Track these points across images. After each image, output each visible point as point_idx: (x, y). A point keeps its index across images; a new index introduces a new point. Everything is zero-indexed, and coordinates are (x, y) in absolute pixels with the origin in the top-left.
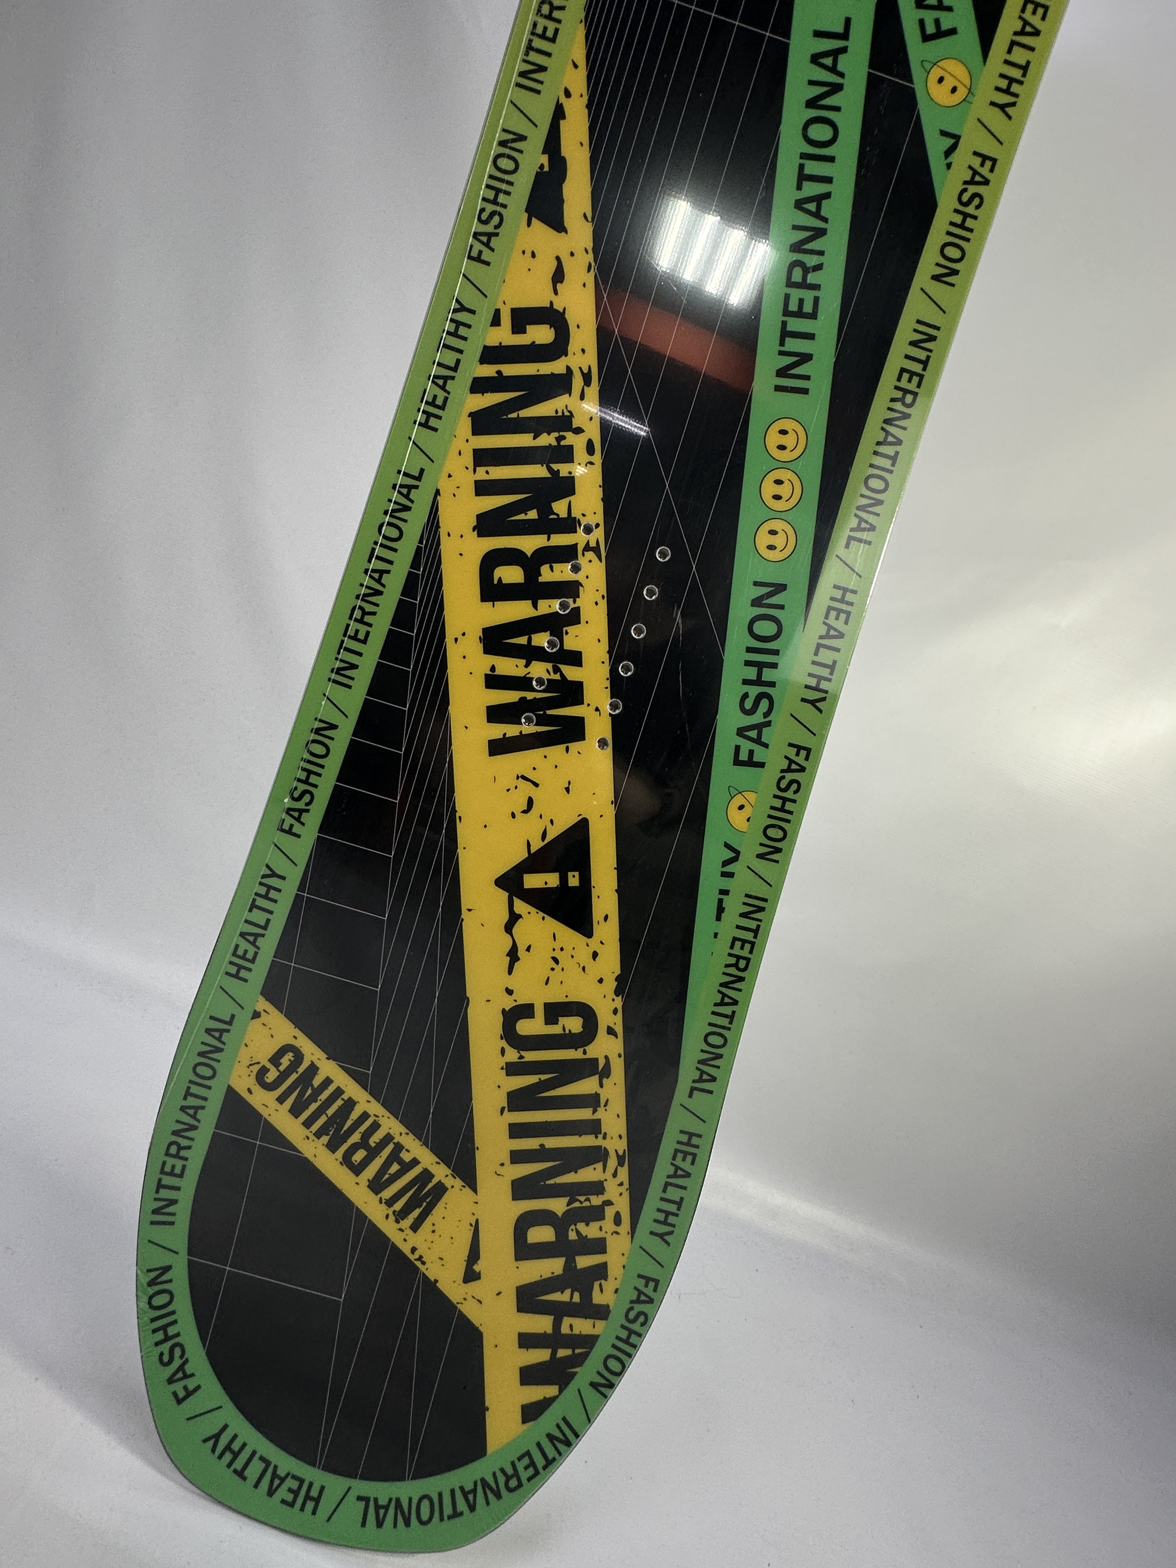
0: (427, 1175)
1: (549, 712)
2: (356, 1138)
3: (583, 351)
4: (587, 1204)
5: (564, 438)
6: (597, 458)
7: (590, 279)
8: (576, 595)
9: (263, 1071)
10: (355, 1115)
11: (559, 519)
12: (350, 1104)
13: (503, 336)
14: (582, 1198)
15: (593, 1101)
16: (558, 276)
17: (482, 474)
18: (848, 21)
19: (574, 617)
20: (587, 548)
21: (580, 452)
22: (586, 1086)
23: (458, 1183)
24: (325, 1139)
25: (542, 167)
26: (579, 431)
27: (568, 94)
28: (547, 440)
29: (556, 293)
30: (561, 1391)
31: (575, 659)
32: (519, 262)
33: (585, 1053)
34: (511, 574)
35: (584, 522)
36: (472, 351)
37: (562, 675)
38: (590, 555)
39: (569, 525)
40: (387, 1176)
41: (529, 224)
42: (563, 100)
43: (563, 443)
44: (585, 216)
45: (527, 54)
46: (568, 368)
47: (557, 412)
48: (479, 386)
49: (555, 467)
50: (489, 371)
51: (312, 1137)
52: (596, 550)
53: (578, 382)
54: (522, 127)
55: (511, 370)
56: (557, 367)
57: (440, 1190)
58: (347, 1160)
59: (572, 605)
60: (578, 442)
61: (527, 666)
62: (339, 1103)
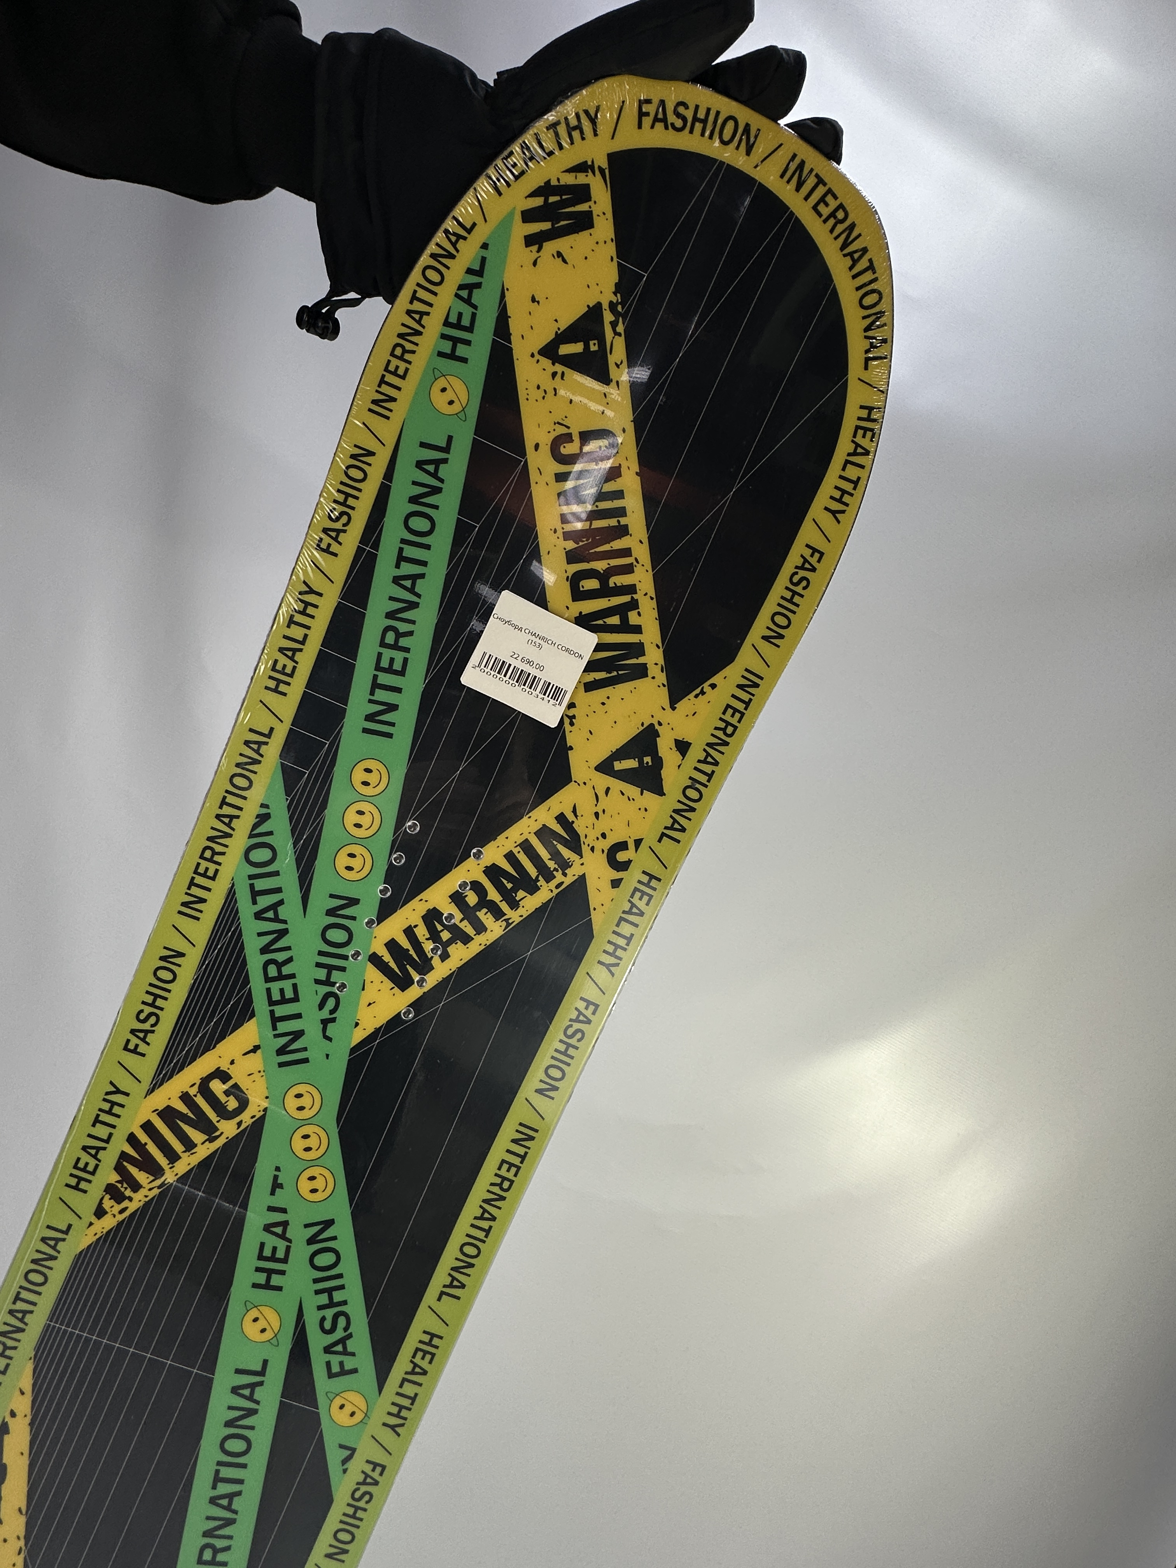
18: (265, 1363)
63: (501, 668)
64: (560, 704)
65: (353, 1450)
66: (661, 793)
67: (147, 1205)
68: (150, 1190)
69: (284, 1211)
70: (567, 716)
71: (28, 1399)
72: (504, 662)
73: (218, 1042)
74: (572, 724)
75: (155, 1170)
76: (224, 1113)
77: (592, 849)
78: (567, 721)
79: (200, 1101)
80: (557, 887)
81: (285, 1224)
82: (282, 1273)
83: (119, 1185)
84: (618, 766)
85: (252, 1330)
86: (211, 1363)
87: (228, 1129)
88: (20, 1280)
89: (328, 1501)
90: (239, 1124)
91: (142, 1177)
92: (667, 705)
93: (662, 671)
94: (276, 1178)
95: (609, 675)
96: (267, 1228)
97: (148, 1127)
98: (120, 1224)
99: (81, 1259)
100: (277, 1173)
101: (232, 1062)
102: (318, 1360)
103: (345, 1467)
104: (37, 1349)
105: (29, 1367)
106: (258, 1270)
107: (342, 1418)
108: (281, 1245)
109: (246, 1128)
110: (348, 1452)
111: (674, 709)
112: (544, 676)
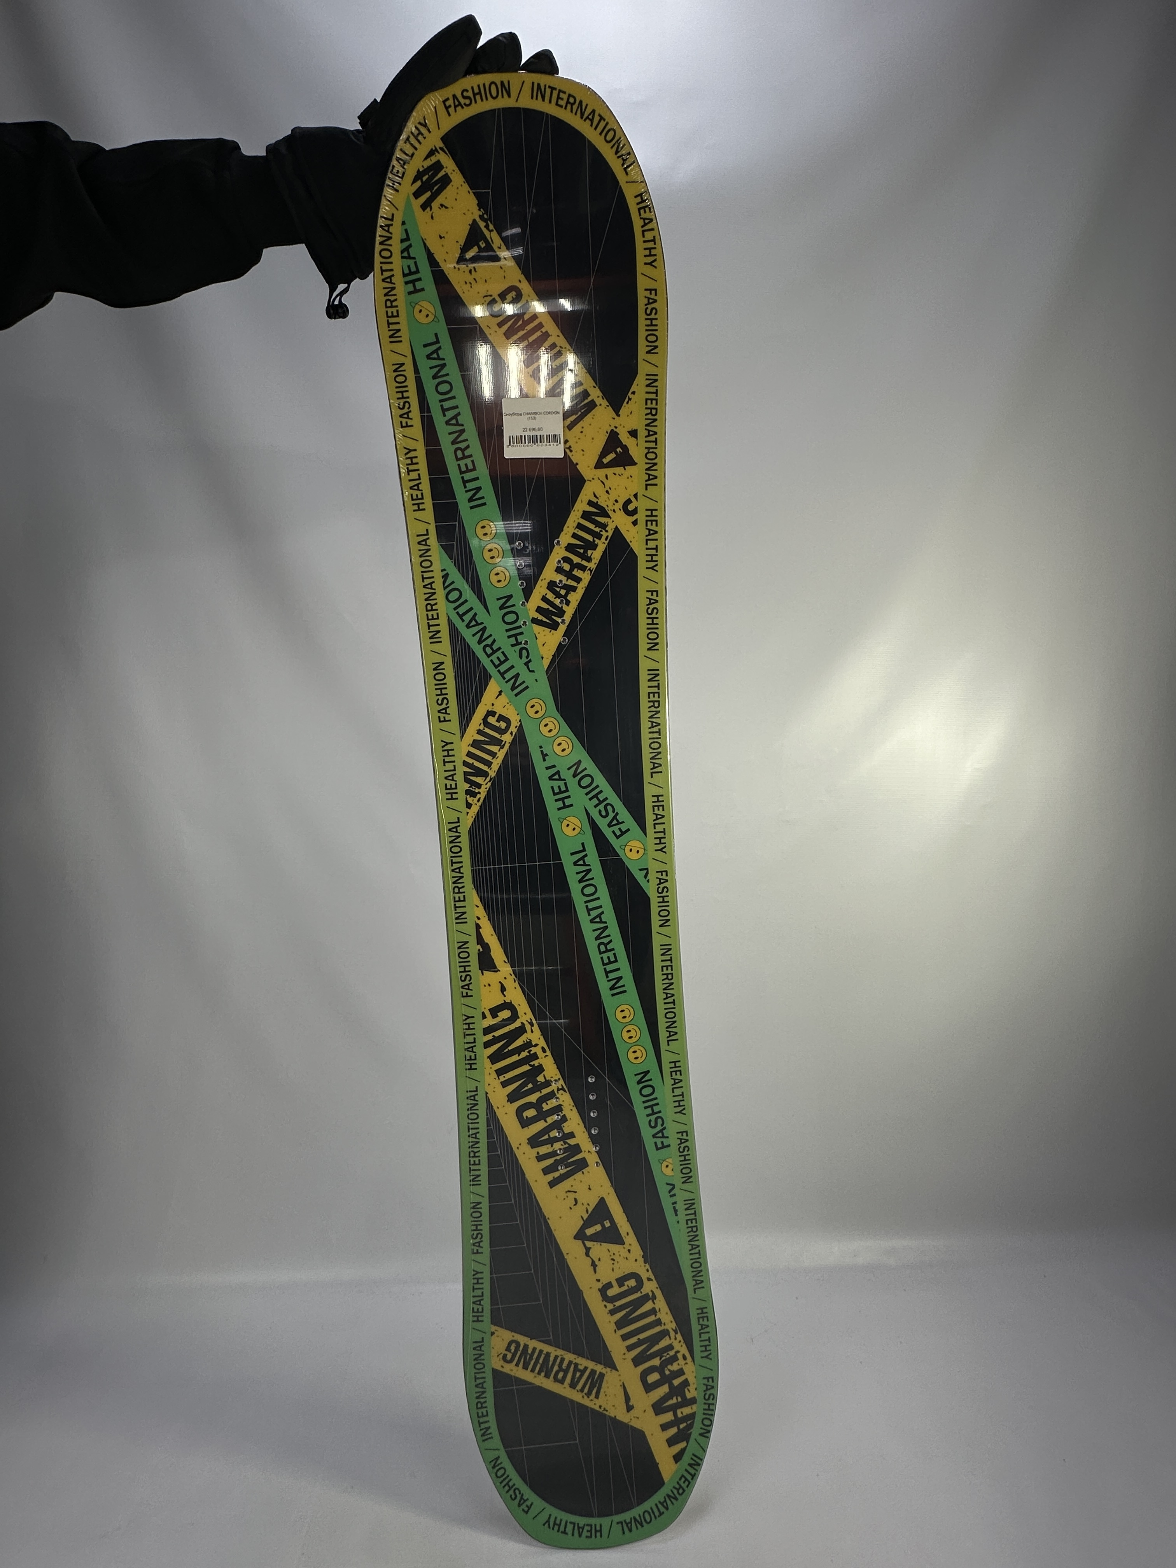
0: (593, 1372)
1: (569, 1161)
2: (556, 1368)
3: (525, 1014)
4: (668, 1356)
5: (531, 1050)
6: (548, 1053)
7: (517, 984)
8: (561, 1110)
9: (505, 1356)
10: (552, 1359)
11: (542, 1083)
12: (548, 1355)
13: (490, 1021)
14: (665, 1354)
15: (653, 1311)
16: (503, 989)
17: (502, 1078)
18: (583, 844)
19: (564, 1119)
20: (558, 1090)
21: (540, 1054)
22: (648, 1306)
23: (608, 1369)
24: (543, 1374)
25: (479, 950)
26: (536, 1045)
27: (479, 918)
28: (524, 1054)
29: (505, 996)
30: (687, 1443)
31: (572, 1135)
32: (484, 991)
33: (641, 1293)
34: (531, 1113)
35: (552, 1080)
36: (479, 1032)
37: (568, 1144)
38: (561, 1092)
39: (548, 1083)
40: (576, 1380)
41: (483, 974)
42: (478, 921)
43: (531, 1053)
44: (505, 961)
45: (455, 910)
46: (522, 1023)
47: (524, 1042)
48: (487, 1045)
49: (532, 1063)
50: (489, 1037)
51: (537, 1375)
52: (563, 1089)
53: (528, 1027)
54: (465, 938)
55: (497, 1033)
56: (517, 1024)
57: (602, 1375)
58: (556, 1380)
59: (562, 1115)
60: (537, 1050)
61: (552, 1146)
62: (543, 1356)
63: (520, 440)
64: (560, 443)
65: (647, 869)
66: (635, 464)
67: (488, 792)
68: (486, 784)
69: (554, 766)
70: (567, 448)
71: (481, 907)
72: (521, 436)
73: (481, 698)
74: (571, 451)
75: (485, 774)
76: (503, 732)
77: (614, 511)
78: (568, 451)
79: (487, 730)
80: (606, 539)
81: (558, 773)
82: (569, 797)
83: (471, 789)
84: (605, 461)
85: (568, 831)
86: (557, 856)
87: (507, 738)
88: (449, 854)
89: (647, 899)
90: (511, 733)
91: (479, 780)
92: (615, 416)
93: (603, 399)
94: (542, 752)
95: (577, 416)
96: (551, 778)
97: (469, 754)
98: (481, 807)
99: (472, 832)
100: (542, 749)
101: (493, 705)
102: (608, 832)
103: (647, 879)
104: (474, 883)
105: (474, 892)
106: (556, 800)
107: (634, 856)
108: (561, 783)
109: (515, 735)
110: (645, 871)
111: (619, 416)
112: (544, 433)
